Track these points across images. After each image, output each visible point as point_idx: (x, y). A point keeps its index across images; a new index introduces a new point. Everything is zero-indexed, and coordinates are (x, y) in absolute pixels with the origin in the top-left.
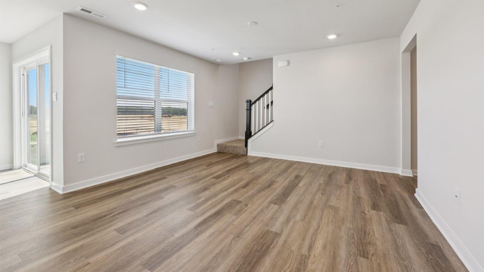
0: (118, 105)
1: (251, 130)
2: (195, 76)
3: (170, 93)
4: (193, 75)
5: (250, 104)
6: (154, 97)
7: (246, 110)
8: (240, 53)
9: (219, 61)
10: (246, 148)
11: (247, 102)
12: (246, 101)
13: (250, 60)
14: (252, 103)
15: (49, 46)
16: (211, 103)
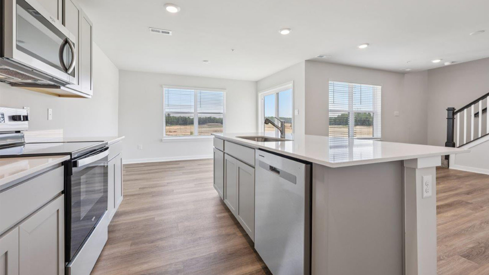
0: (330, 116)
1: (454, 141)
2: (382, 88)
3: (362, 105)
4: (380, 87)
5: (453, 113)
6: (348, 109)
7: (447, 119)
8: (441, 60)
9: (408, 70)
10: (448, 161)
11: (449, 110)
12: (447, 108)
13: (453, 64)
14: (455, 111)
15: (293, 82)
16: (396, 113)
